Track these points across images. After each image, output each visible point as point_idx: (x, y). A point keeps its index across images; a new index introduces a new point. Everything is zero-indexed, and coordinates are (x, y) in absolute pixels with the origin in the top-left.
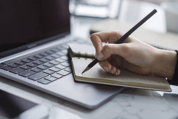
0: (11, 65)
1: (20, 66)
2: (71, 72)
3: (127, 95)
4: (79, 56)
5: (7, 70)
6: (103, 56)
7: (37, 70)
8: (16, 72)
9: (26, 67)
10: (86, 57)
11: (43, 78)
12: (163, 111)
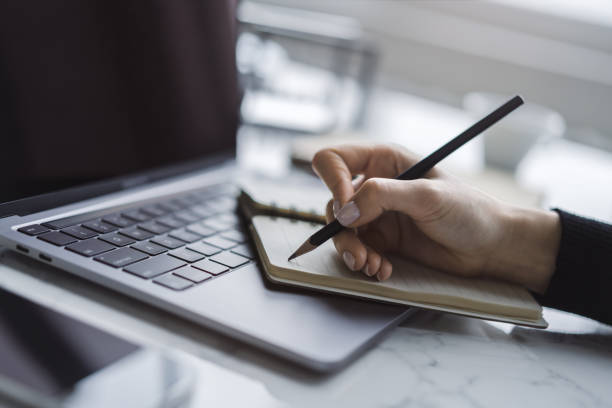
0: (72, 230)
1: (101, 235)
2: (251, 259)
3: (420, 331)
4: (273, 213)
5: (59, 245)
6: (357, 214)
7: (150, 248)
8: (88, 252)
9: (118, 240)
10: (294, 216)
11: (170, 273)
12: (535, 383)
